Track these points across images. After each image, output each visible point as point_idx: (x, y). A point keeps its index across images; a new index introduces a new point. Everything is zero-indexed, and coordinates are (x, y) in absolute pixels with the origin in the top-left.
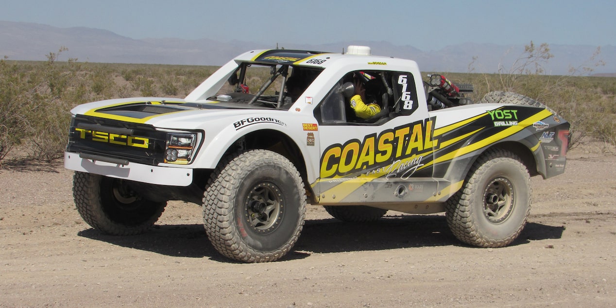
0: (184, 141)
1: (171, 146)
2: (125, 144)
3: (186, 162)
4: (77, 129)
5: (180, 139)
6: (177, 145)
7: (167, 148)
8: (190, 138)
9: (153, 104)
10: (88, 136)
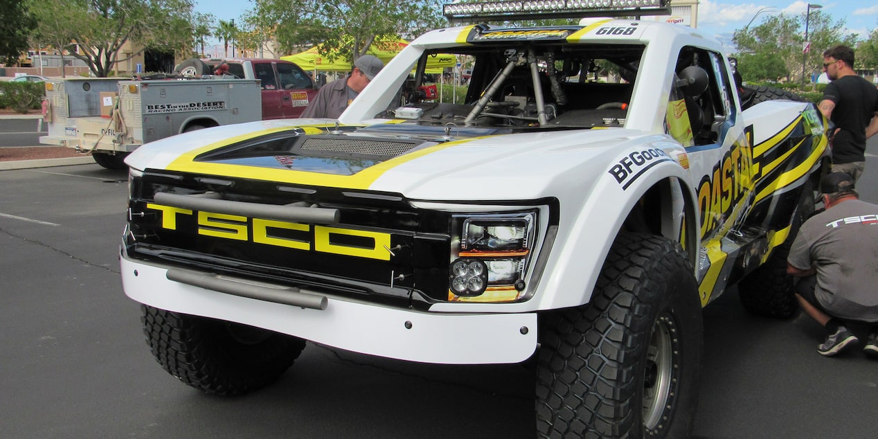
0: (504, 234)
1: (467, 250)
2: (305, 246)
3: (512, 294)
4: (150, 206)
5: (491, 230)
6: (483, 250)
7: (453, 259)
8: (521, 224)
9: (308, 132)
10: (187, 222)
